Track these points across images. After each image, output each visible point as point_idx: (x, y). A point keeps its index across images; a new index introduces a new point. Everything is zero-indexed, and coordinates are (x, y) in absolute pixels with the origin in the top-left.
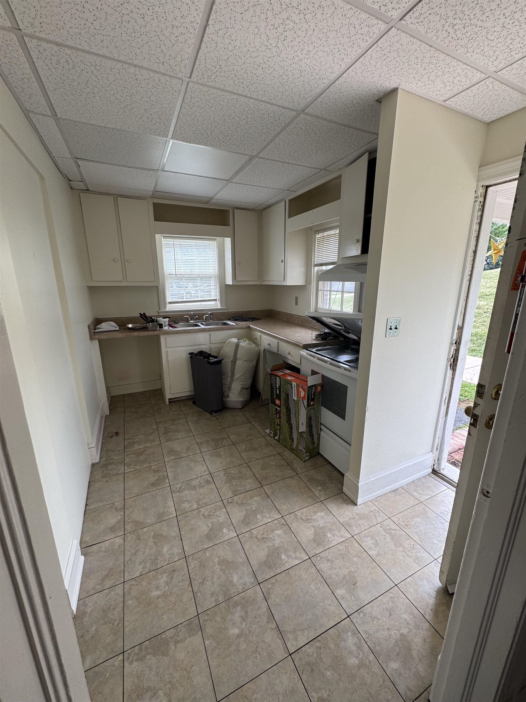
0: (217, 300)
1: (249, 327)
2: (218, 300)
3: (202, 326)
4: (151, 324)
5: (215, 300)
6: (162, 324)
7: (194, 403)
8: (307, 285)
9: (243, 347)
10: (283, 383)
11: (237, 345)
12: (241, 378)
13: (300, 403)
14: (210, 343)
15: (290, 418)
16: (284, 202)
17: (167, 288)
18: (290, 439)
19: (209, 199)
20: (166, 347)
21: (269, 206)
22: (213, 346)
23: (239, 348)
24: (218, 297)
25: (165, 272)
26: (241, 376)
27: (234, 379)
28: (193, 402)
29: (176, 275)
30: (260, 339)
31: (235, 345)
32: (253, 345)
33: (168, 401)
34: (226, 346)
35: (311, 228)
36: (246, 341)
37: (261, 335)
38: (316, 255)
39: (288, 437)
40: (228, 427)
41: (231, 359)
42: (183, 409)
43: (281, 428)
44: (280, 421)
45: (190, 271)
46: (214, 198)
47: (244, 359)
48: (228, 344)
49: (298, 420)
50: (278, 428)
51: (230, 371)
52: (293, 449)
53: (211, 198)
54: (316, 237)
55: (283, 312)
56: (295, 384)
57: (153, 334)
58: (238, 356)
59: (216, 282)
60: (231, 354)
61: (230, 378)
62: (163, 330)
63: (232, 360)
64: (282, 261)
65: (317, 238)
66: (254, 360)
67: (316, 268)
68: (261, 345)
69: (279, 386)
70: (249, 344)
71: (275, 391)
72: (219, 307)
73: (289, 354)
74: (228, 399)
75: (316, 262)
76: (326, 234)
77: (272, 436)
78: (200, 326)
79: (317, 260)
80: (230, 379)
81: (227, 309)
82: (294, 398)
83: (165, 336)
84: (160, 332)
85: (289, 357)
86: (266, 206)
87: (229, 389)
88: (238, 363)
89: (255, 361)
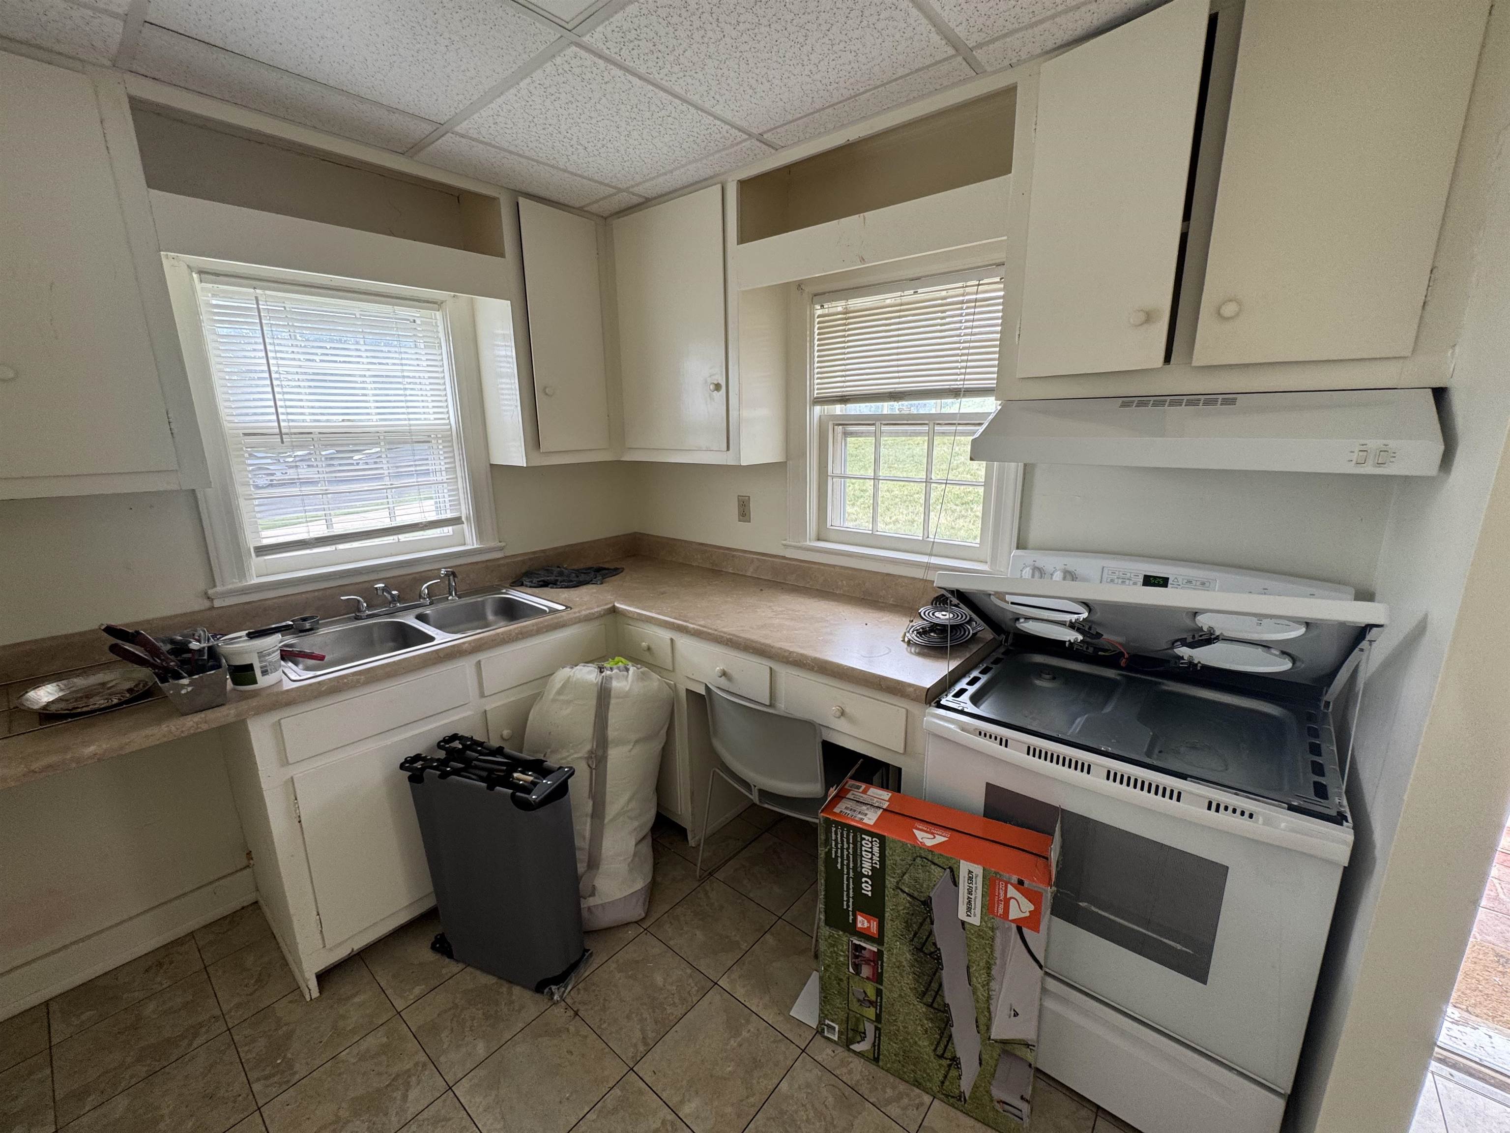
0: (464, 519)
1: (614, 610)
2: (468, 519)
3: (442, 639)
4: (185, 681)
5: (456, 521)
6: (250, 667)
7: (442, 947)
8: (790, 463)
9: (626, 695)
10: (894, 858)
11: (604, 695)
12: (630, 807)
13: (998, 941)
14: (482, 695)
15: (935, 986)
16: (719, 186)
17: (240, 490)
18: (941, 1057)
19: (428, 128)
20: (285, 762)
21: (646, 203)
22: (491, 705)
23: (613, 701)
24: (465, 510)
25: (226, 425)
26: (630, 800)
27: (606, 821)
28: (433, 947)
29: (281, 434)
30: (670, 654)
31: (595, 694)
32: (655, 682)
33: (313, 984)
34: (554, 700)
35: (799, 285)
36: (627, 670)
37: (672, 640)
38: (816, 371)
39: (929, 1050)
40: (642, 1048)
41: (588, 747)
42: (400, 1005)
43: (884, 1016)
44: (879, 993)
45: (341, 418)
46: (457, 129)
47: (634, 737)
48: (560, 692)
49: (989, 998)
50: (871, 1013)
51: (586, 794)
52: (960, 1097)
53: (441, 128)
54: (814, 315)
55: (691, 543)
56: (978, 870)
57: (205, 727)
58: (612, 733)
59: (454, 457)
60: (586, 731)
61: (589, 820)
62: (256, 694)
63: (591, 752)
64: (718, 387)
65: (819, 317)
66: (662, 728)
67: (818, 409)
68: (674, 670)
69: (873, 869)
70: (642, 679)
71: (848, 884)
72: (472, 543)
73: (843, 713)
74: (592, 902)
75: (816, 392)
76: (856, 303)
77: (836, 1038)
78: (432, 639)
79: (818, 386)
80: (592, 825)
81: (501, 549)
82: (962, 915)
83: (273, 718)
84: (244, 705)
85: (841, 725)
86: (636, 200)
87: (593, 863)
88: (616, 756)
89: (664, 732)
